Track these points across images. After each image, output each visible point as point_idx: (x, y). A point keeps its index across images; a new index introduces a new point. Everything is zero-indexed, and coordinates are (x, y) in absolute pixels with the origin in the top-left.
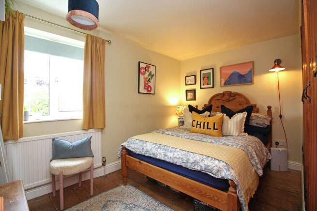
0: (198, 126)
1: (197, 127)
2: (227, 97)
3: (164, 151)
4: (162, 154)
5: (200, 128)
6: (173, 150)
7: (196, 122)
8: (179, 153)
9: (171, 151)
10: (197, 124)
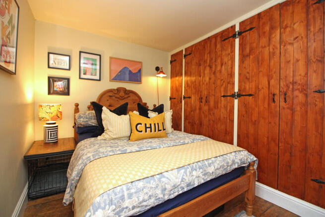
0: (148, 130)
1: (146, 131)
2: (122, 94)
3: (201, 170)
4: (201, 175)
5: (151, 131)
6: (210, 161)
7: (143, 125)
8: (218, 162)
9: (210, 165)
10: (146, 128)
